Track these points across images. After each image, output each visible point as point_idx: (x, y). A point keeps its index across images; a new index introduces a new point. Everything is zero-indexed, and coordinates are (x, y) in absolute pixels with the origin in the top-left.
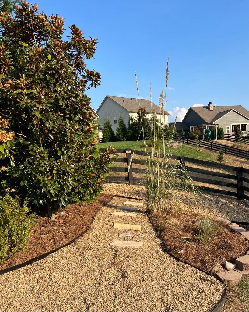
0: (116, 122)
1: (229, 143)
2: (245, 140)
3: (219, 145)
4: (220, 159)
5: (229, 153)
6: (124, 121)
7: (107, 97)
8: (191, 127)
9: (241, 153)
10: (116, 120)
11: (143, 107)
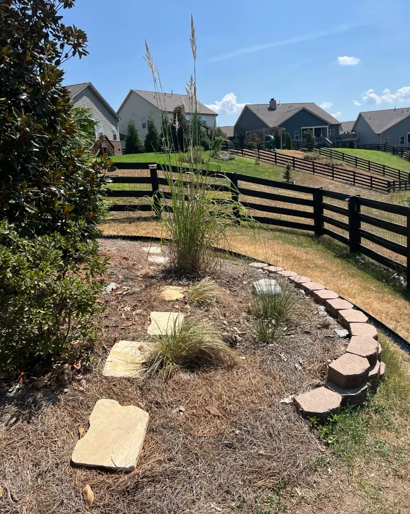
0: (144, 126)
1: (298, 154)
2: (320, 150)
3: (285, 157)
4: (287, 176)
5: (299, 166)
6: (155, 124)
7: (131, 92)
8: (247, 132)
9: (315, 167)
10: (145, 124)
11: (180, 105)
